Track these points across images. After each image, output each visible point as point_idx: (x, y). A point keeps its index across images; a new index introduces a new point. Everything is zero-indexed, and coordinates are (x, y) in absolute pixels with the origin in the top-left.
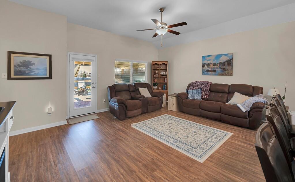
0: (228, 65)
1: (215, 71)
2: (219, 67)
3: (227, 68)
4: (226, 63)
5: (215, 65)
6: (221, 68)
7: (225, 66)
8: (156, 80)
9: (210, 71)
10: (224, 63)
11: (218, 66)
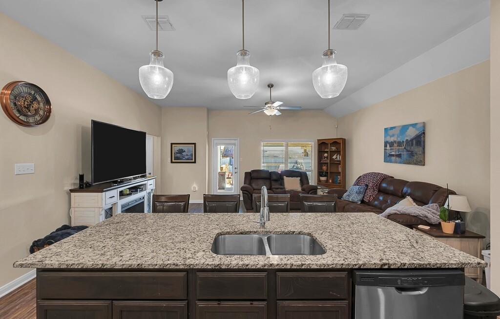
0: (417, 145)
1: (399, 156)
2: (405, 148)
3: (416, 150)
4: (414, 142)
5: (400, 144)
6: (408, 151)
7: (412, 147)
8: (324, 168)
9: (393, 155)
10: (412, 140)
11: (403, 147)
